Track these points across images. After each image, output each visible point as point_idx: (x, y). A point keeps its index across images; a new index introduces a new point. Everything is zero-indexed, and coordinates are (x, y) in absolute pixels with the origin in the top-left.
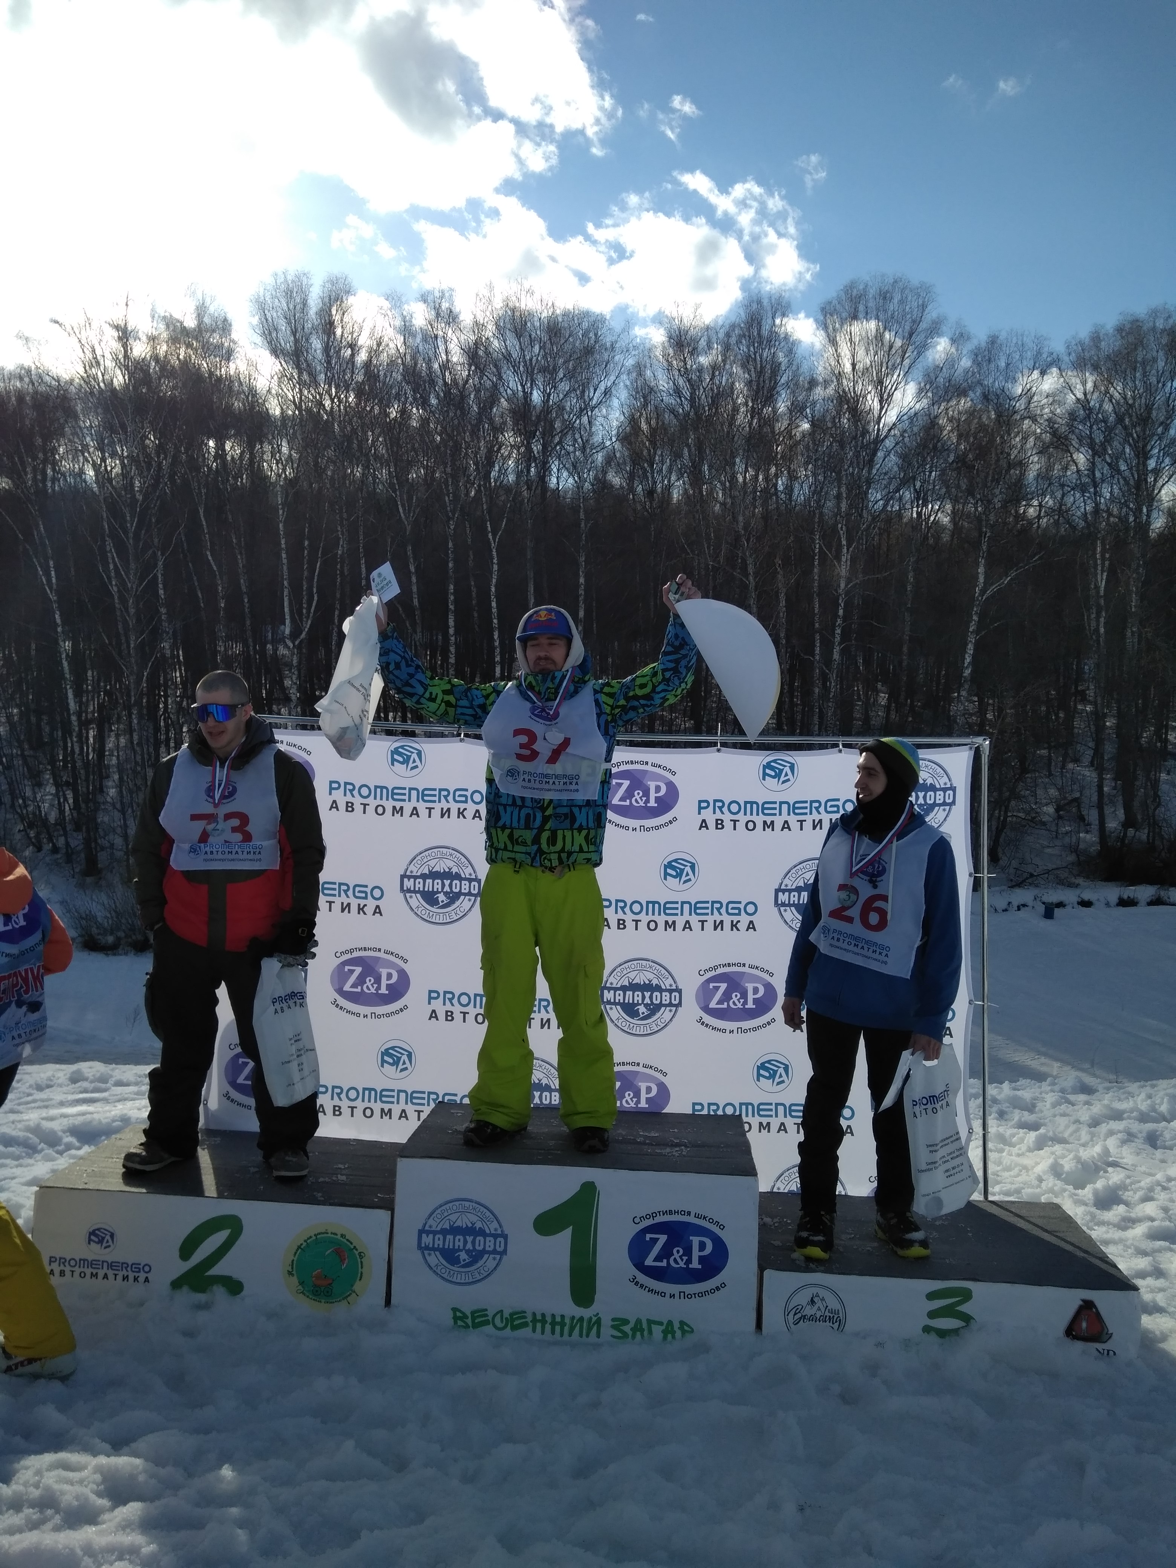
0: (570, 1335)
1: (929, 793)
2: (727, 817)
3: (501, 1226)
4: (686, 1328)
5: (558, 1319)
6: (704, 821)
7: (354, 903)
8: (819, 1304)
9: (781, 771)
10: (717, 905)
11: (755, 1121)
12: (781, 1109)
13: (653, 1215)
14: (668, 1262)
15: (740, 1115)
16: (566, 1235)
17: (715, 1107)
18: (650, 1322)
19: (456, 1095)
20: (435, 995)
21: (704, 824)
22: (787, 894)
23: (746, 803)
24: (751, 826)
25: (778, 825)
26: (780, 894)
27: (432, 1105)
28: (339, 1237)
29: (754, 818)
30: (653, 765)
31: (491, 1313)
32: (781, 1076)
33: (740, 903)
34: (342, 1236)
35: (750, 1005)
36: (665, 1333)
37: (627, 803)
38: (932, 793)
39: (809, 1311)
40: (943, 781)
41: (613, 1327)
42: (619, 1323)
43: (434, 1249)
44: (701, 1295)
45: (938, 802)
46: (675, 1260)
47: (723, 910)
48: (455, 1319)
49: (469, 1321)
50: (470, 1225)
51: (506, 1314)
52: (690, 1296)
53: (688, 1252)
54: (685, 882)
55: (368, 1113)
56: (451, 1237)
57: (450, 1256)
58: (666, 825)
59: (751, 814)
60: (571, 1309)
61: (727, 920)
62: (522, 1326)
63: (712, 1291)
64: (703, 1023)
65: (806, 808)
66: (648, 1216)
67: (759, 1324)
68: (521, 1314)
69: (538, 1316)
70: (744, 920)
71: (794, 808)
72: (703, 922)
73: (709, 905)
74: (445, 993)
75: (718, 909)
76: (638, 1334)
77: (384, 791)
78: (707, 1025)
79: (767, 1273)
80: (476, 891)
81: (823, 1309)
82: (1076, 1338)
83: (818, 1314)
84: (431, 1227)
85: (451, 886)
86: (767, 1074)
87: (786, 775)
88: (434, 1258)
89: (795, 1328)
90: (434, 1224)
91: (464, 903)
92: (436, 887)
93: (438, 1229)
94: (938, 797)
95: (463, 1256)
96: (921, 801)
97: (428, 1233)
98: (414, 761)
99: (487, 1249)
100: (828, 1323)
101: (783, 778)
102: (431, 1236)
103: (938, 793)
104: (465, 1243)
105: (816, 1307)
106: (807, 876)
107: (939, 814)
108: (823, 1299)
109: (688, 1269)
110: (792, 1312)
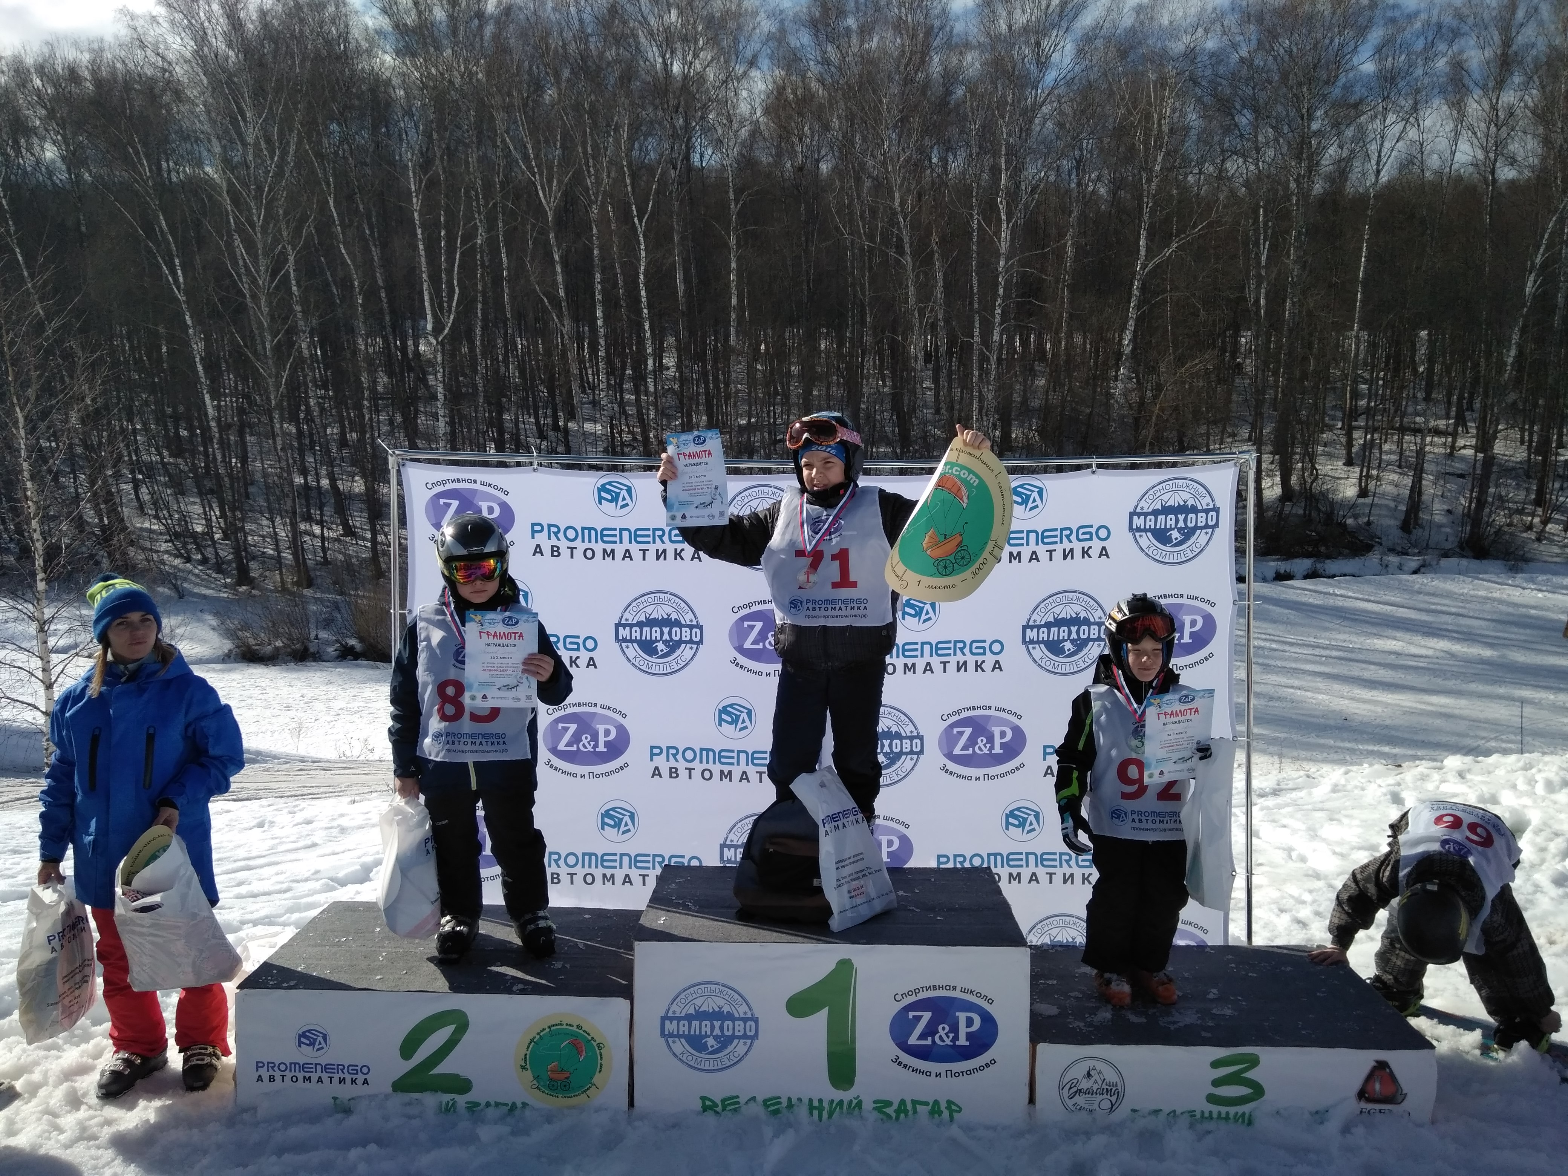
0: (829, 1120)
1: (1190, 515)
3: (750, 1009)
4: (954, 1107)
5: (816, 1103)
8: (1096, 1077)
9: (1028, 497)
10: (960, 645)
11: (1004, 872)
12: (1032, 858)
13: (916, 992)
14: (933, 1041)
15: (989, 868)
16: (821, 1017)
17: (961, 859)
18: (915, 1103)
20: (657, 751)
22: (1035, 630)
25: (1026, 556)
26: (1028, 630)
27: (659, 869)
28: (575, 1028)
32: (1031, 824)
33: (984, 641)
34: (578, 1027)
35: (998, 750)
36: (932, 1113)
38: (1193, 515)
39: (1085, 1085)
40: (1206, 502)
41: (874, 1109)
42: (882, 1105)
43: (678, 1036)
44: (969, 1072)
45: (1199, 524)
46: (941, 1037)
48: (705, 1107)
49: (720, 1109)
50: (717, 1009)
51: (760, 1101)
52: (957, 1075)
53: (954, 1029)
54: (925, 621)
55: (589, 880)
56: (697, 1023)
57: (696, 1042)
60: (830, 1093)
61: (971, 660)
62: (776, 1112)
63: (981, 1068)
64: (947, 771)
65: (1056, 536)
66: (909, 993)
67: (1032, 1100)
68: (776, 1100)
69: (794, 1101)
70: (990, 659)
71: (1043, 537)
72: (945, 663)
73: (952, 645)
74: (668, 748)
75: (961, 649)
76: (902, 1115)
77: (593, 532)
78: (951, 773)
79: (1041, 1047)
80: (698, 639)
81: (1100, 1082)
82: (1369, 1100)
83: (1095, 1087)
84: (674, 1012)
85: (670, 633)
86: (1016, 822)
87: (1034, 501)
88: (679, 1046)
89: (1070, 1103)
90: (677, 1010)
91: (686, 652)
92: (654, 635)
93: (683, 1014)
94: (1199, 519)
95: (711, 1042)
96: (1181, 524)
97: (671, 1019)
98: (624, 499)
99: (737, 1033)
100: (1105, 1096)
101: (1030, 505)
102: (675, 1022)
103: (1200, 515)
104: (713, 1028)
105: (1093, 1080)
106: (1057, 610)
107: (1201, 538)
108: (1100, 1073)
109: (954, 1046)
110: (1068, 1086)
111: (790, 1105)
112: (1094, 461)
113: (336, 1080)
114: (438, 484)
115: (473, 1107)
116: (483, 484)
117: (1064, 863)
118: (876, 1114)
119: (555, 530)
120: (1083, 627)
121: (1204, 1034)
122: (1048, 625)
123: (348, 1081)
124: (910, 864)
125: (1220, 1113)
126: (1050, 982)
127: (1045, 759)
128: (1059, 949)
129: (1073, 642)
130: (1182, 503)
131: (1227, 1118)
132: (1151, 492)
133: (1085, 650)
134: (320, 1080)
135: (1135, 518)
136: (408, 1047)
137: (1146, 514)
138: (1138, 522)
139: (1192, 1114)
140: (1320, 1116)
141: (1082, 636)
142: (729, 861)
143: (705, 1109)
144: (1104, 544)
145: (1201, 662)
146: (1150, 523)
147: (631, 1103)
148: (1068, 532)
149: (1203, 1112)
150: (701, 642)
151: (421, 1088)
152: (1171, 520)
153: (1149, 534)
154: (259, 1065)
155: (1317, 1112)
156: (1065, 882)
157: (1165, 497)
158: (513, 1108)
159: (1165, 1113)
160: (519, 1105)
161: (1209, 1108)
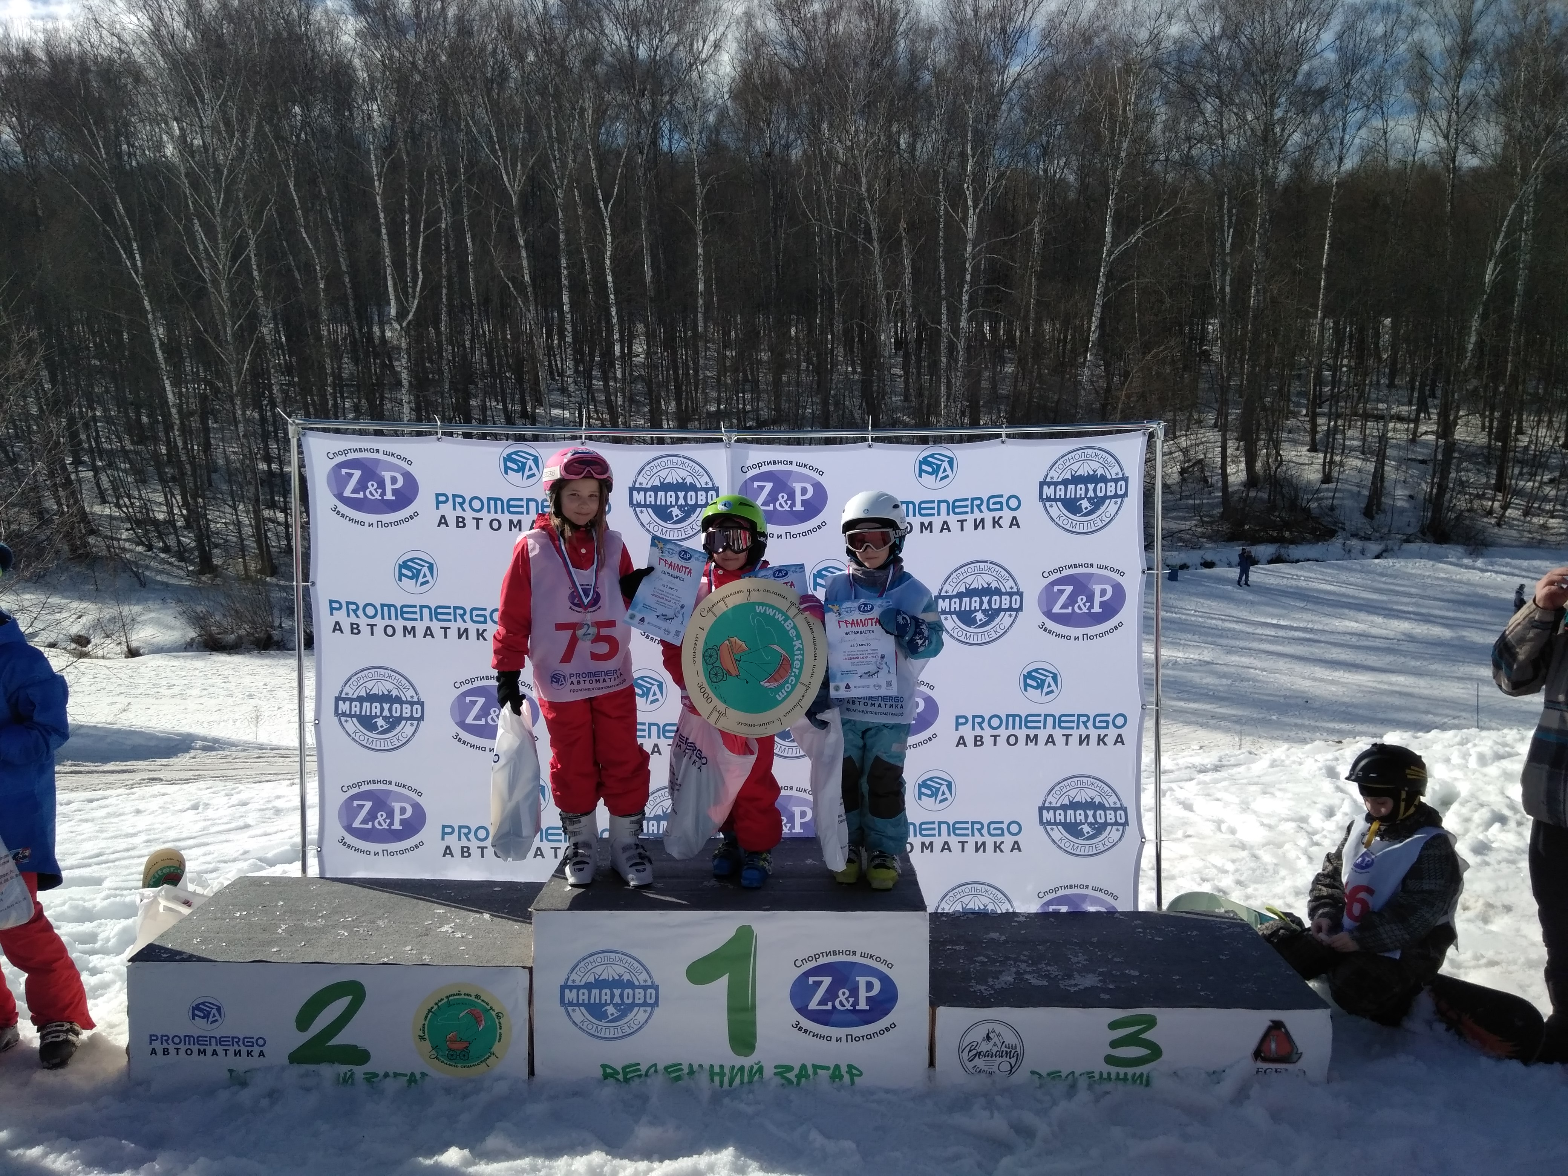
1: (1100, 485)
3: (651, 977)
4: (854, 1071)
5: (717, 1070)
7: (473, 628)
8: (995, 1039)
9: (939, 466)
12: (944, 827)
13: (816, 957)
14: (834, 1006)
16: (722, 984)
18: (816, 1067)
22: (947, 600)
25: (937, 526)
26: (940, 601)
28: (473, 998)
30: (799, 465)
31: (643, 1068)
32: (943, 794)
34: (477, 996)
36: (833, 1077)
37: (771, 507)
38: (1103, 485)
39: (984, 1047)
40: (1114, 471)
41: (776, 1074)
42: (783, 1070)
43: (578, 1005)
44: (869, 1037)
45: (1109, 494)
46: (841, 1002)
49: (620, 1077)
50: (617, 978)
51: (661, 1068)
52: (857, 1039)
53: (854, 993)
56: (597, 991)
57: (596, 1011)
58: (814, 530)
60: (731, 1059)
62: (678, 1078)
63: (881, 1032)
66: (810, 959)
67: (932, 1063)
68: (677, 1067)
69: (695, 1067)
76: (803, 1080)
79: (941, 1011)
81: (999, 1045)
82: (1265, 1060)
83: (995, 1050)
84: (574, 981)
86: (929, 792)
87: (945, 470)
88: (579, 1015)
89: (970, 1065)
90: (577, 978)
93: (583, 983)
94: (1109, 489)
95: (611, 1010)
96: (1091, 494)
97: (571, 988)
98: (531, 469)
99: (637, 1001)
100: (1004, 1058)
101: (941, 475)
102: (575, 991)
103: (1109, 484)
104: (613, 996)
105: (992, 1042)
106: (969, 580)
107: (1110, 507)
108: (999, 1035)
109: (854, 1011)
110: (968, 1049)
111: (692, 1072)
112: (1004, 431)
113: (231, 1053)
114: (339, 453)
115: (371, 1077)
116: (386, 454)
117: (976, 832)
118: (778, 1080)
119: (461, 500)
120: (994, 598)
121: (1102, 996)
122: (960, 596)
123: (244, 1053)
125: (1118, 1074)
126: (957, 948)
127: (957, 729)
128: (971, 916)
129: (984, 612)
130: (1091, 473)
131: (1125, 1079)
132: (1061, 462)
133: (997, 620)
134: (215, 1053)
135: (1045, 487)
136: (304, 1020)
137: (1056, 484)
138: (1048, 491)
139: (1090, 1075)
140: (1216, 1076)
141: (994, 607)
143: (606, 1076)
144: (1015, 513)
145: (1111, 631)
146: (1060, 493)
147: (532, 1072)
149: (1101, 1073)
151: (318, 1060)
152: (1081, 490)
153: (1059, 504)
154: (152, 1038)
155: (1214, 1072)
156: (977, 850)
157: (1075, 467)
158: (412, 1079)
159: (1064, 1075)
160: (418, 1076)
161: (1107, 1068)
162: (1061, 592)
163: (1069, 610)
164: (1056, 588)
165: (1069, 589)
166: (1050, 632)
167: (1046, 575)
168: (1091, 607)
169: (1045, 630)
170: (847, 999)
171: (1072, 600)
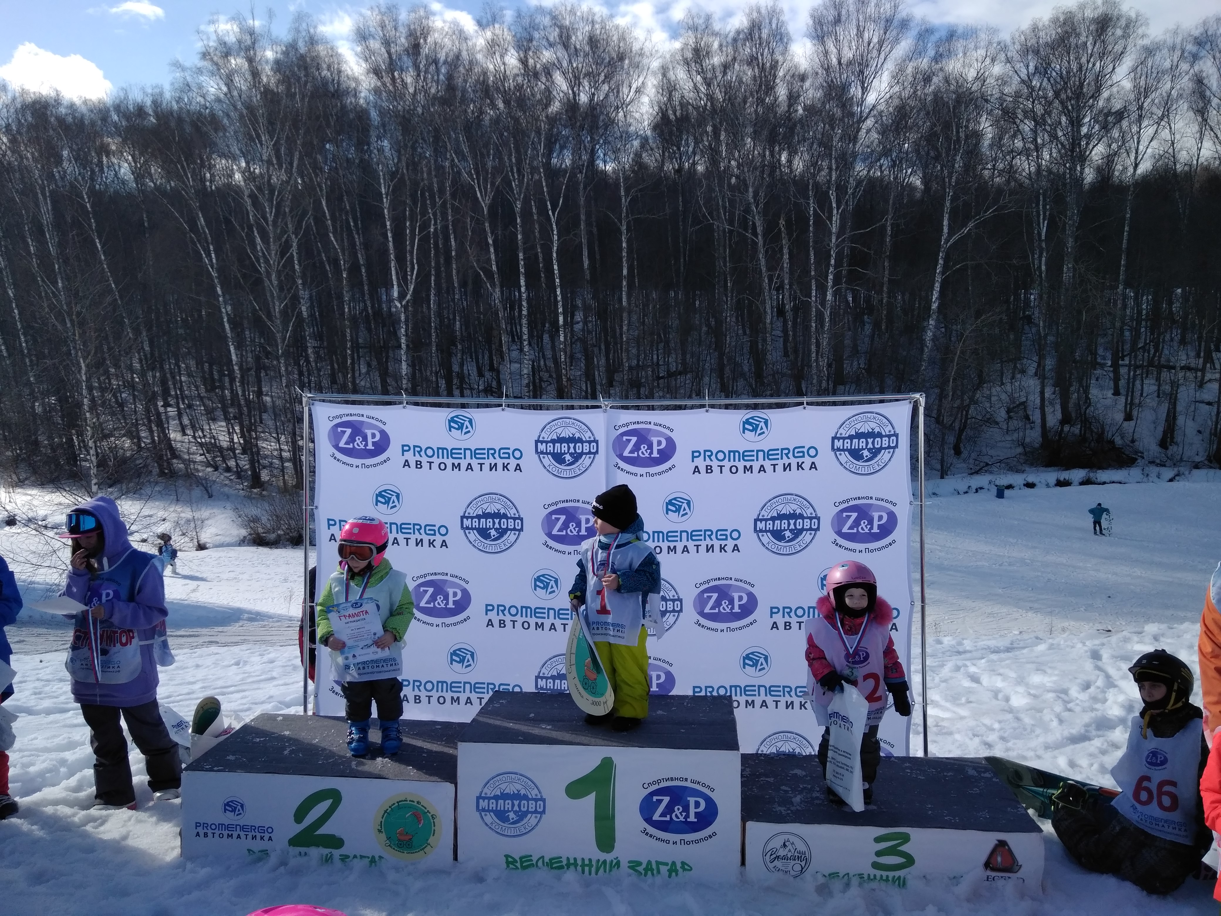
0: (596, 874)
1: (877, 439)
2: (715, 464)
3: (540, 793)
4: (686, 867)
5: (587, 862)
6: (697, 467)
7: (426, 539)
8: (789, 847)
9: (757, 426)
10: (709, 533)
11: (742, 699)
12: (762, 690)
13: (658, 782)
14: (671, 818)
15: (731, 696)
16: (591, 799)
17: (711, 689)
18: (658, 863)
19: (509, 685)
20: (491, 608)
21: (697, 470)
22: (764, 522)
23: (730, 452)
24: (734, 470)
25: (756, 468)
26: (758, 523)
27: (491, 693)
28: (415, 804)
29: (736, 463)
30: (655, 424)
31: (535, 859)
32: (762, 664)
33: (726, 530)
34: (418, 802)
35: (737, 610)
36: (670, 871)
37: (635, 455)
38: (879, 439)
39: (782, 853)
40: (888, 430)
41: (629, 867)
42: (634, 865)
43: (489, 811)
44: (697, 841)
45: (884, 446)
46: (676, 815)
47: (713, 537)
48: (508, 863)
49: (518, 865)
50: (516, 792)
51: (547, 860)
52: (688, 843)
53: (686, 809)
54: (683, 515)
55: (441, 701)
56: (502, 801)
57: (502, 816)
58: (667, 471)
59: (734, 461)
60: (597, 855)
61: (717, 544)
62: (558, 868)
63: (706, 839)
64: (699, 625)
65: (778, 454)
66: (654, 783)
67: (743, 863)
68: (559, 859)
69: (571, 860)
70: (730, 544)
71: (768, 455)
72: (698, 546)
73: (702, 533)
74: (498, 606)
75: (710, 536)
76: (649, 872)
77: (445, 451)
78: (703, 626)
79: (749, 824)
80: (519, 527)
81: (793, 851)
82: (993, 869)
83: (789, 855)
84: (486, 794)
85: (500, 523)
86: (751, 663)
87: (762, 428)
88: (489, 818)
89: (771, 866)
90: (488, 792)
91: (511, 537)
92: (488, 524)
93: (492, 795)
94: (884, 442)
95: (512, 815)
96: (870, 446)
97: (484, 798)
98: (467, 428)
99: (530, 810)
100: (796, 861)
101: (759, 432)
102: (486, 801)
103: (884, 439)
104: (513, 805)
105: (787, 849)
106: (779, 508)
107: (885, 456)
108: (793, 844)
109: (686, 822)
110: (769, 854)
111: (569, 863)
112: (805, 400)
113: (249, 837)
114: (337, 417)
115: (344, 858)
116: (368, 417)
117: (786, 693)
118: (630, 871)
119: (419, 449)
120: (799, 521)
122: (773, 519)
123: (258, 838)
124: (674, 693)
125: (882, 876)
126: (769, 779)
127: (771, 617)
128: (783, 757)
129: (791, 531)
130: (870, 430)
131: (887, 880)
132: (847, 422)
133: (801, 537)
134: (239, 837)
136: (300, 815)
137: (844, 438)
138: (838, 444)
139: (861, 876)
140: (956, 879)
141: (798, 527)
142: (542, 688)
144: (813, 460)
145: (887, 546)
146: (847, 445)
147: (456, 858)
148: (787, 451)
149: (869, 875)
150: (521, 530)
151: (308, 844)
152: (862, 443)
153: (847, 453)
154: (197, 825)
155: (954, 877)
156: (787, 707)
157: (858, 426)
158: (373, 860)
159: (841, 875)
160: (377, 858)
161: (873, 872)
162: (849, 517)
163: (855, 531)
164: (845, 514)
165: (854, 515)
166: (840, 546)
167: (837, 504)
168: (871, 528)
169: (837, 544)
170: (681, 813)
171: (857, 523)
